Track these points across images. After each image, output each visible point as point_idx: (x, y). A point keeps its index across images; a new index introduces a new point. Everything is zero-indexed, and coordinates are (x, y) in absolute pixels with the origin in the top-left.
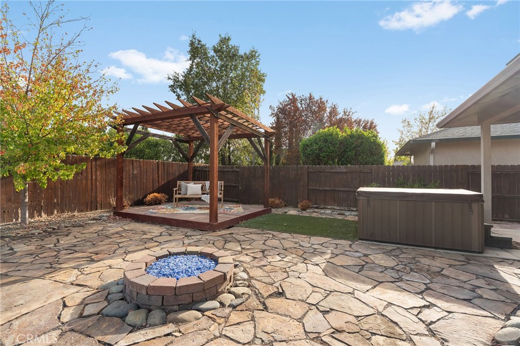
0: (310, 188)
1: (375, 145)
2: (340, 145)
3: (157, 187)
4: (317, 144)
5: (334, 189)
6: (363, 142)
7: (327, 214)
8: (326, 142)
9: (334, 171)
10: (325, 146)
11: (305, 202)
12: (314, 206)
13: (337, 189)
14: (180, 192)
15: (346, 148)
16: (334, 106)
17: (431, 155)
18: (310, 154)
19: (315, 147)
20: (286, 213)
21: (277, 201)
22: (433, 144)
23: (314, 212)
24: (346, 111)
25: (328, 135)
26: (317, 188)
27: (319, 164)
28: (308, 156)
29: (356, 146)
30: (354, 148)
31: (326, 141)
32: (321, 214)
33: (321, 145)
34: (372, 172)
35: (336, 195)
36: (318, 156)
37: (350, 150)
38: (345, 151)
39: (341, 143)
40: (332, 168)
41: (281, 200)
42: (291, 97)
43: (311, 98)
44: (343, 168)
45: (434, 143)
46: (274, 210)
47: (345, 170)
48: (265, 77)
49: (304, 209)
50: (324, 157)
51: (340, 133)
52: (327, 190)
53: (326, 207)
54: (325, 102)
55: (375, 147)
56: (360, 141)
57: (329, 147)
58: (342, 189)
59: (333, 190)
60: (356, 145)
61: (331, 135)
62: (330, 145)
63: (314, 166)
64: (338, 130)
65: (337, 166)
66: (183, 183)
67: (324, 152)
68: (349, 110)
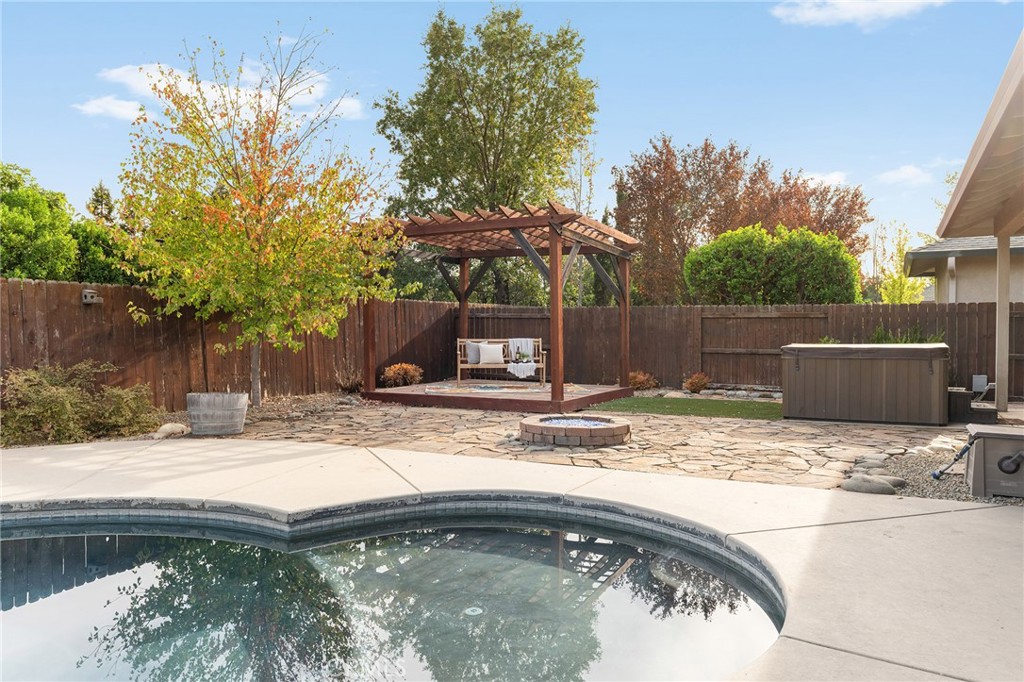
0: (707, 350)
1: (837, 264)
2: (767, 263)
3: (395, 351)
4: (720, 260)
5: (754, 351)
6: (813, 257)
7: (738, 397)
8: (738, 257)
9: (754, 315)
10: (738, 266)
11: (696, 378)
12: (715, 385)
13: (761, 351)
14: (463, 359)
15: (780, 269)
16: (763, 165)
17: (951, 282)
18: (705, 282)
19: (717, 267)
20: (661, 395)
21: (641, 377)
22: (951, 261)
23: (715, 394)
24: (788, 175)
25: (742, 244)
26: (719, 350)
27: (724, 301)
28: (701, 285)
29: (800, 266)
30: (796, 269)
31: (738, 255)
32: (728, 396)
33: (728, 262)
34: (827, 318)
35: (757, 363)
36: (722, 286)
37: (788, 274)
38: (776, 275)
39: (769, 259)
40: (750, 310)
41: (648, 375)
42: (660, 145)
43: (707, 149)
44: (772, 311)
45: (954, 258)
46: (636, 393)
47: (775, 314)
48: (594, 90)
49: (695, 391)
50: (735, 287)
51: (768, 238)
52: (738, 354)
53: (739, 386)
54: (742, 155)
55: (835, 267)
56: (807, 255)
57: (744, 267)
58: (770, 351)
59: (752, 354)
60: (799, 263)
61: (749, 242)
62: (747, 263)
63: (715, 306)
64: (764, 231)
65: (760, 306)
66: (468, 341)
67: (735, 277)
68: (795, 174)
